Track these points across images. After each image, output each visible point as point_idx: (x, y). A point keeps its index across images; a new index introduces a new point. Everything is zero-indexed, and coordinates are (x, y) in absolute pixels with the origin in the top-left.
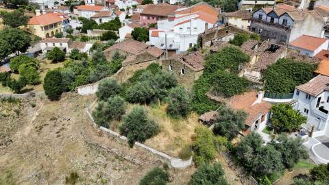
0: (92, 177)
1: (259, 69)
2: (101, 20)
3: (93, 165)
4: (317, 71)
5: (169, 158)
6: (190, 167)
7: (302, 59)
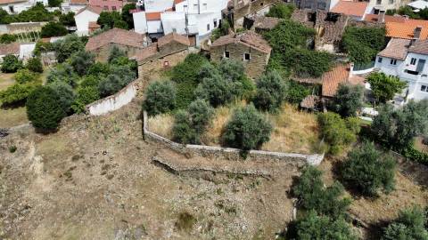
0: (209, 210)
1: (332, 41)
2: (12, 9)
3: (199, 196)
4: (388, 35)
5: (304, 156)
6: (324, 160)
7: (363, 25)
